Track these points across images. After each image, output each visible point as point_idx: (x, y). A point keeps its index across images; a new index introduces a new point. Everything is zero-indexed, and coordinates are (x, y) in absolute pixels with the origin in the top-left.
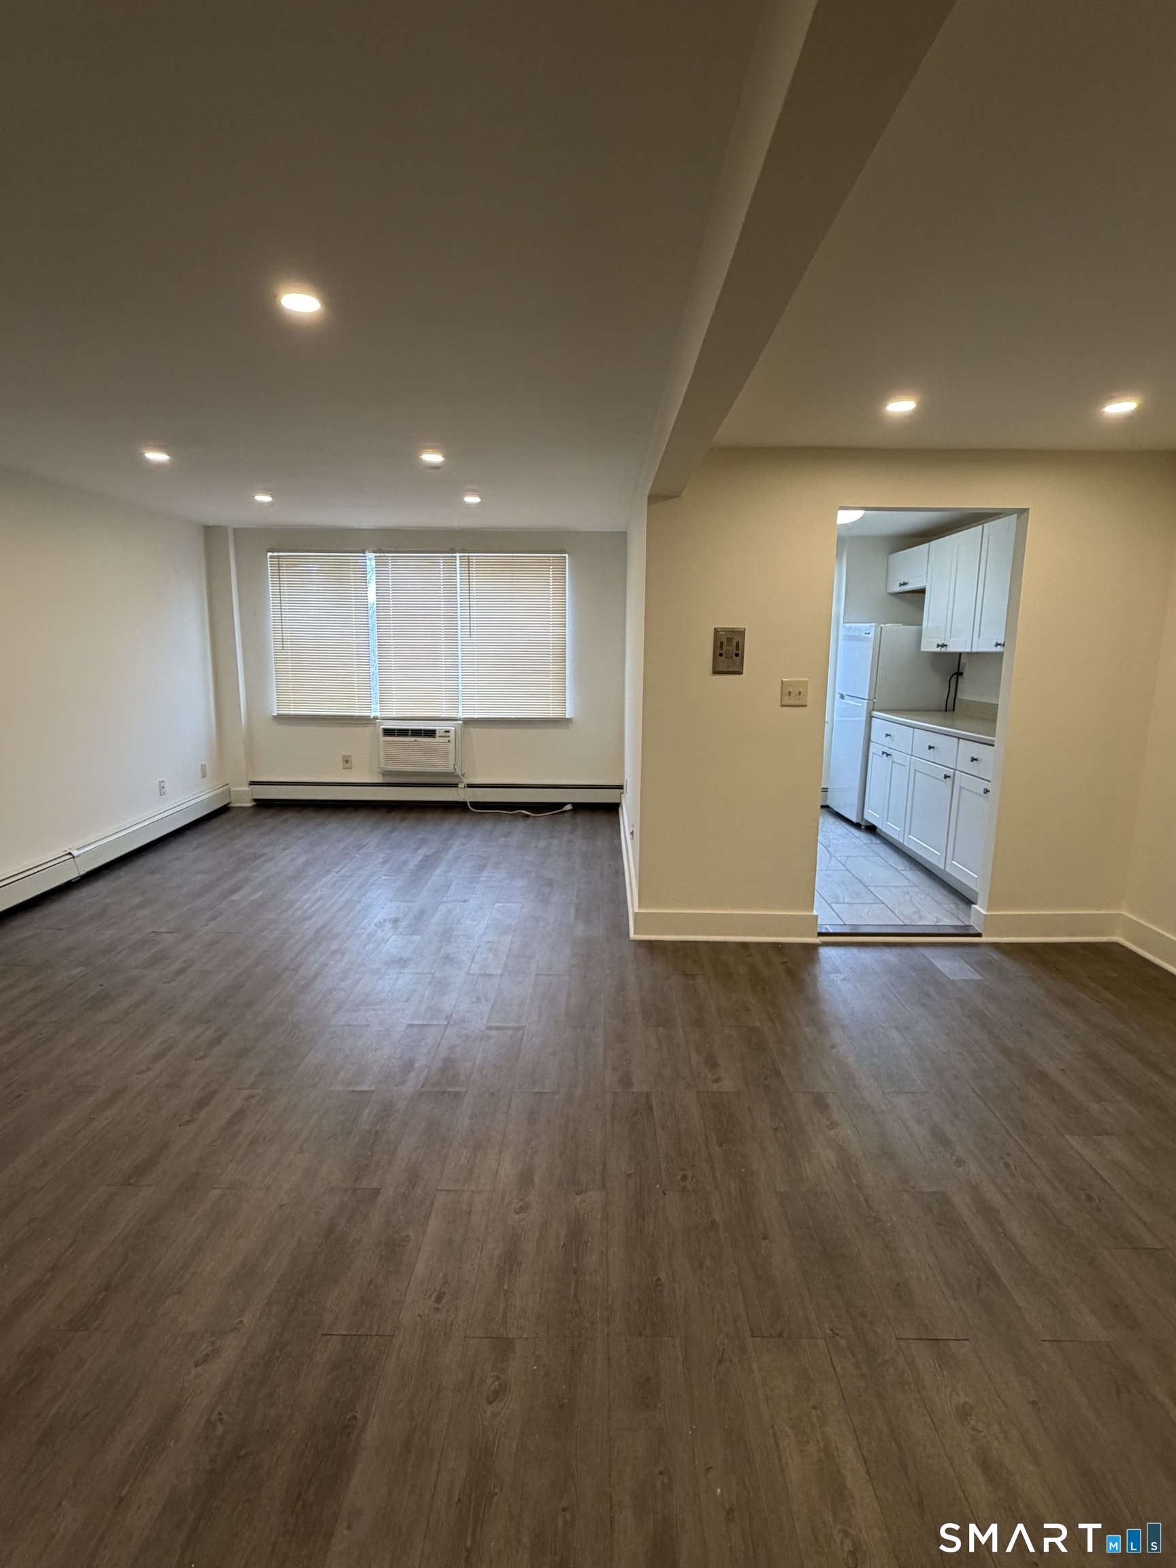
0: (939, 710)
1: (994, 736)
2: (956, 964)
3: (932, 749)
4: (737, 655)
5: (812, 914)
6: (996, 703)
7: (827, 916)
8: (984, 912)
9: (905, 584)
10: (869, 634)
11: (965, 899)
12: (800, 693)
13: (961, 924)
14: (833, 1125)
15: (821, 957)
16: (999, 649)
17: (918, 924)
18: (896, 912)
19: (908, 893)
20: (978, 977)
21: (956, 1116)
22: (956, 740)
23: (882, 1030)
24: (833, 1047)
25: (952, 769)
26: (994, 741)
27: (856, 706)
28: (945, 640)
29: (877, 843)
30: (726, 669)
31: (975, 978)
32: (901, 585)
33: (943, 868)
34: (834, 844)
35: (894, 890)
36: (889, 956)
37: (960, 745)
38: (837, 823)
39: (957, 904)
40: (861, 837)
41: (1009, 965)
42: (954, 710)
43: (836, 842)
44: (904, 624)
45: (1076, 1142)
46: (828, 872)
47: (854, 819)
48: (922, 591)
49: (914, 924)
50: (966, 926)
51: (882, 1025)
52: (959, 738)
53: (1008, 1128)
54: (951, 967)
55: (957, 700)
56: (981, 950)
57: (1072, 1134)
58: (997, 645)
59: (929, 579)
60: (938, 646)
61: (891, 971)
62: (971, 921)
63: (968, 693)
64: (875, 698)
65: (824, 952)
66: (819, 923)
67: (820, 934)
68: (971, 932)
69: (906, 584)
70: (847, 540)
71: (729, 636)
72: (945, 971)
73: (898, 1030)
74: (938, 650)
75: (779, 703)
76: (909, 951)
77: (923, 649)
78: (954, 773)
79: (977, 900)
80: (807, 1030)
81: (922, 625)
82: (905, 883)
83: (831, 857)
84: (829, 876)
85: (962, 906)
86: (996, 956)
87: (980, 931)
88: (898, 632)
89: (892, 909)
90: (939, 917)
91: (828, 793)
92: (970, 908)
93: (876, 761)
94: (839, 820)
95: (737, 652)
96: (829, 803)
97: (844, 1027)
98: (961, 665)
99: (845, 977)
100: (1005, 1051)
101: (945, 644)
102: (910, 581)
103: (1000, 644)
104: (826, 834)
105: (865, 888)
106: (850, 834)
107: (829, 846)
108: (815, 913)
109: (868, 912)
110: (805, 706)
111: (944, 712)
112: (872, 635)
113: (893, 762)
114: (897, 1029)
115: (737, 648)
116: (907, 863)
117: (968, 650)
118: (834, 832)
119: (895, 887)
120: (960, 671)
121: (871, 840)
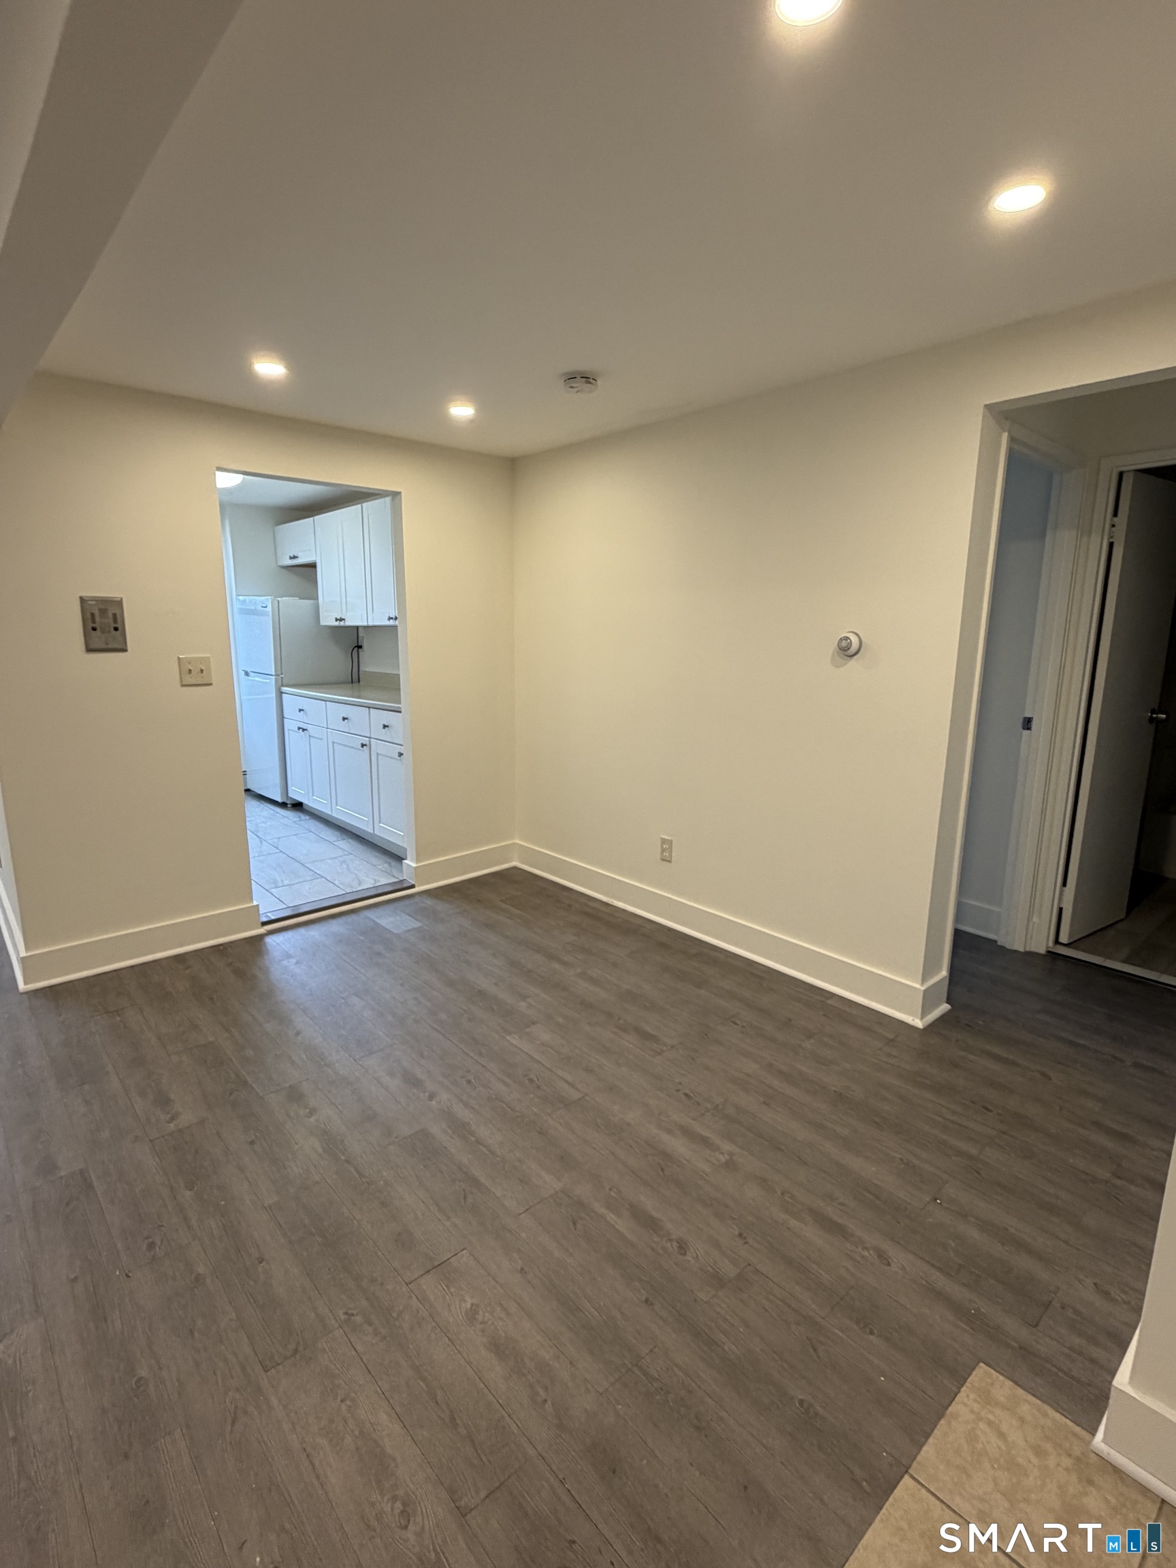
0: (348, 683)
1: (400, 704)
2: (398, 918)
3: (346, 720)
4: (116, 629)
5: (251, 905)
6: (397, 673)
7: (268, 904)
8: (414, 865)
9: (295, 557)
10: (266, 607)
11: (395, 856)
12: (202, 671)
13: (396, 880)
14: (313, 1111)
15: (269, 947)
16: (392, 622)
17: (359, 889)
18: (336, 882)
19: (344, 862)
20: (417, 924)
21: (422, 1056)
22: (368, 709)
23: (343, 1001)
24: (298, 1033)
25: (366, 737)
26: (400, 708)
27: (264, 682)
28: (342, 614)
29: (306, 820)
30: (104, 646)
31: (416, 926)
32: (291, 558)
33: (372, 832)
34: (262, 827)
35: (329, 861)
36: (335, 927)
37: (371, 714)
38: (262, 805)
39: (390, 864)
40: (289, 816)
41: (441, 907)
42: (359, 682)
43: (264, 825)
44: (300, 598)
45: (514, 1039)
46: (262, 858)
47: (279, 800)
48: (313, 566)
49: (355, 890)
50: (401, 881)
51: (341, 995)
52: (369, 708)
53: (464, 1049)
54: (393, 921)
55: (360, 672)
56: (417, 899)
57: (510, 1033)
58: (390, 618)
59: (318, 553)
60: (337, 620)
61: (341, 941)
62: (405, 876)
63: (371, 665)
64: (282, 674)
65: (269, 940)
66: (261, 912)
67: (264, 924)
68: (405, 885)
69: (297, 557)
70: (230, 507)
71: (102, 607)
72: (389, 927)
73: (358, 996)
74: (337, 623)
75: (179, 684)
76: (354, 917)
77: (323, 623)
78: (370, 742)
79: (406, 856)
80: (268, 1027)
81: (318, 599)
82: (340, 853)
83: (261, 841)
84: (262, 862)
85: (394, 863)
86: (429, 902)
87: (413, 883)
88: (294, 606)
89: (332, 881)
90: (376, 878)
91: (247, 776)
92: (402, 863)
93: (292, 738)
94: (263, 802)
95: (115, 625)
96: (249, 787)
97: (305, 1011)
98: (360, 639)
99: (297, 961)
100: (451, 984)
101: (343, 618)
102: (300, 555)
103: (392, 618)
104: (252, 819)
105: (302, 866)
106: (278, 815)
107: (258, 831)
108: (255, 903)
109: (309, 889)
110: (211, 684)
111: (350, 685)
112: (269, 609)
113: (310, 736)
114: (356, 994)
115: (115, 621)
116: (338, 833)
117: (365, 624)
118: (260, 815)
119: (331, 859)
120: (360, 644)
121: (300, 817)
